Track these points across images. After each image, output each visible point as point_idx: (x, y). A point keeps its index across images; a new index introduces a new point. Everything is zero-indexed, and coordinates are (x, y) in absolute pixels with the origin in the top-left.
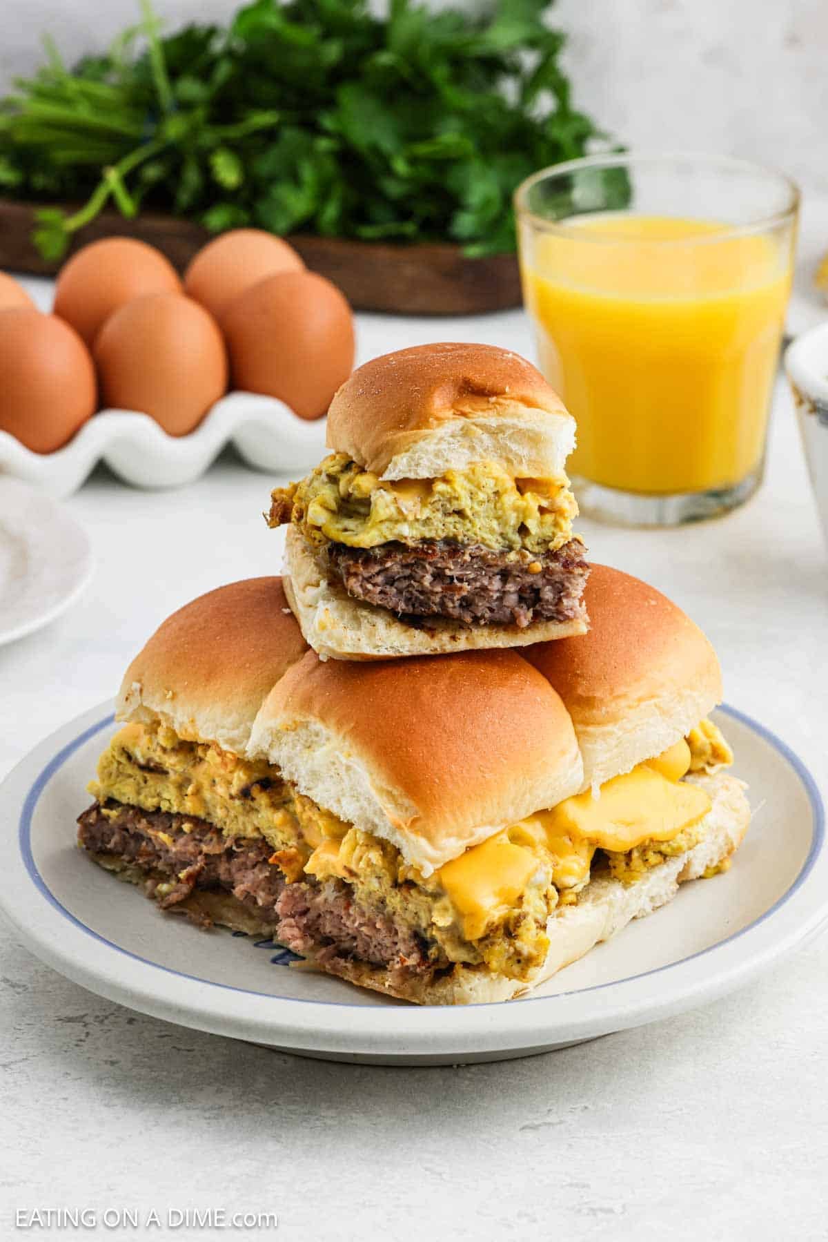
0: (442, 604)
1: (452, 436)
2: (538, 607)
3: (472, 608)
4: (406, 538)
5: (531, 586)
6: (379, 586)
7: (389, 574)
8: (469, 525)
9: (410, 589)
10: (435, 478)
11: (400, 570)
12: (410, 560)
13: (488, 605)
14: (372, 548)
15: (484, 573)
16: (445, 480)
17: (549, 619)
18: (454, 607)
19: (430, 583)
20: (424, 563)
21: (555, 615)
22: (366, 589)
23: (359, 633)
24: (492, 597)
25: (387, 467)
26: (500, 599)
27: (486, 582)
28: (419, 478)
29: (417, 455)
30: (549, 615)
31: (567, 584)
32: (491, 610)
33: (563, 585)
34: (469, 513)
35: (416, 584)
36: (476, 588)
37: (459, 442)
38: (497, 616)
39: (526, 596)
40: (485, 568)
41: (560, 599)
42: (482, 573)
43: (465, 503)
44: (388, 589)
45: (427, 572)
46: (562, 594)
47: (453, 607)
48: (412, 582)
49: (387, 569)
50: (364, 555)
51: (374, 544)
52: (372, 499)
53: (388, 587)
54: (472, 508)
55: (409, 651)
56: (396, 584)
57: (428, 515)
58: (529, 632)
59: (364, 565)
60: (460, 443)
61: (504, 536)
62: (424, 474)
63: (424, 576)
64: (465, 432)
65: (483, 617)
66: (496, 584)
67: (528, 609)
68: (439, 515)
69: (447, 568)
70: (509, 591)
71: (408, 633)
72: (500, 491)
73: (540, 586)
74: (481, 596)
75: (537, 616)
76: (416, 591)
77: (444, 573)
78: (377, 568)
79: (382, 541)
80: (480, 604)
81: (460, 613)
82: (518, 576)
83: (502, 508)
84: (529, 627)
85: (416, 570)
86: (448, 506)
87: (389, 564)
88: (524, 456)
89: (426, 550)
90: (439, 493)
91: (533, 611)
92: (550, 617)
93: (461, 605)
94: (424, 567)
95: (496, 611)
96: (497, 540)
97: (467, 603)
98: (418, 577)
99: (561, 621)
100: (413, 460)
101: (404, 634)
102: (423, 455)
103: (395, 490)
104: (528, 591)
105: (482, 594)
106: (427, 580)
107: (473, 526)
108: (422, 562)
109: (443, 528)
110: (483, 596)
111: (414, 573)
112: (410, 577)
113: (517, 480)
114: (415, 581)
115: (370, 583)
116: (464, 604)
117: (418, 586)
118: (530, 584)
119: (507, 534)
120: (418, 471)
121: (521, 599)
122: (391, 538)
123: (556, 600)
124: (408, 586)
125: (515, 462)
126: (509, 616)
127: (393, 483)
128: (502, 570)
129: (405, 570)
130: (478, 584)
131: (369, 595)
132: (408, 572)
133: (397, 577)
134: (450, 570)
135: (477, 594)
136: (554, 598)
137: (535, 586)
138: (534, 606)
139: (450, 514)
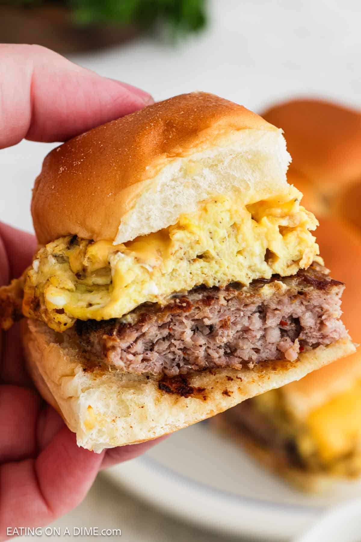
0: (208, 356)
1: (173, 180)
2: (302, 336)
3: (238, 353)
4: (156, 297)
5: (291, 317)
6: (140, 354)
7: (148, 337)
8: (217, 267)
9: (172, 349)
10: (171, 226)
11: (158, 332)
12: (167, 319)
13: (253, 346)
14: (124, 315)
15: (242, 314)
16: (180, 227)
17: (315, 346)
18: (220, 357)
19: (191, 338)
20: (180, 318)
21: (320, 341)
22: (127, 360)
23: (129, 419)
24: (256, 336)
25: (118, 229)
26: (263, 337)
27: (247, 324)
28: (154, 231)
29: (145, 208)
30: (314, 342)
31: (326, 306)
32: (257, 351)
33: (322, 309)
34: (213, 253)
35: (176, 343)
36: (238, 332)
37: (181, 183)
38: (264, 355)
39: (287, 328)
40: (242, 308)
41: (322, 323)
42: (240, 315)
43: (207, 245)
44: (149, 355)
45: (186, 327)
46: (323, 317)
47: (218, 356)
48: (173, 341)
49: (144, 335)
50: (117, 326)
51: (125, 311)
52: (112, 265)
53: (149, 352)
54: (215, 248)
55: (185, 423)
56: (156, 348)
57: (174, 267)
58: (299, 363)
59: (120, 336)
60: (183, 185)
61: (253, 268)
62: (158, 225)
63: (183, 333)
64: (186, 172)
65: (250, 359)
66: (257, 323)
67: (293, 341)
68: (185, 263)
69: (205, 317)
70: (271, 327)
71: (179, 404)
72: (237, 223)
73: (300, 314)
74: (244, 338)
75: (303, 345)
76: (178, 349)
77: (203, 322)
78: (135, 335)
79: (133, 306)
80: (245, 347)
81: (227, 362)
82: (276, 309)
83: (244, 240)
84: (298, 360)
85: (174, 328)
86: (191, 252)
87: (145, 329)
88: (249, 180)
89: (180, 304)
90: (178, 241)
91: (299, 341)
92: (316, 344)
93: (226, 353)
94: (182, 323)
95: (262, 351)
96: (247, 274)
97: (230, 349)
98: (177, 335)
99: (327, 346)
100: (142, 214)
101: (175, 406)
102: (151, 206)
103: (133, 250)
104: (289, 322)
105: (245, 336)
106: (188, 334)
107: (220, 267)
108: (178, 318)
109: (191, 276)
110: (247, 338)
111: (172, 332)
112: (169, 337)
113: (249, 207)
114: (175, 340)
115: (129, 353)
116: (229, 351)
117: (179, 344)
118: (290, 315)
119: (255, 265)
120: (151, 224)
121: (283, 332)
122: (142, 301)
123: (319, 325)
124: (169, 347)
125: (242, 189)
126: (275, 352)
127: (128, 244)
128: (259, 307)
129: (162, 331)
130: (239, 327)
131: (132, 366)
132: (166, 332)
133: (156, 340)
134: (209, 319)
135: (239, 338)
136: (316, 323)
137: (295, 316)
138: (297, 335)
139: (194, 260)
